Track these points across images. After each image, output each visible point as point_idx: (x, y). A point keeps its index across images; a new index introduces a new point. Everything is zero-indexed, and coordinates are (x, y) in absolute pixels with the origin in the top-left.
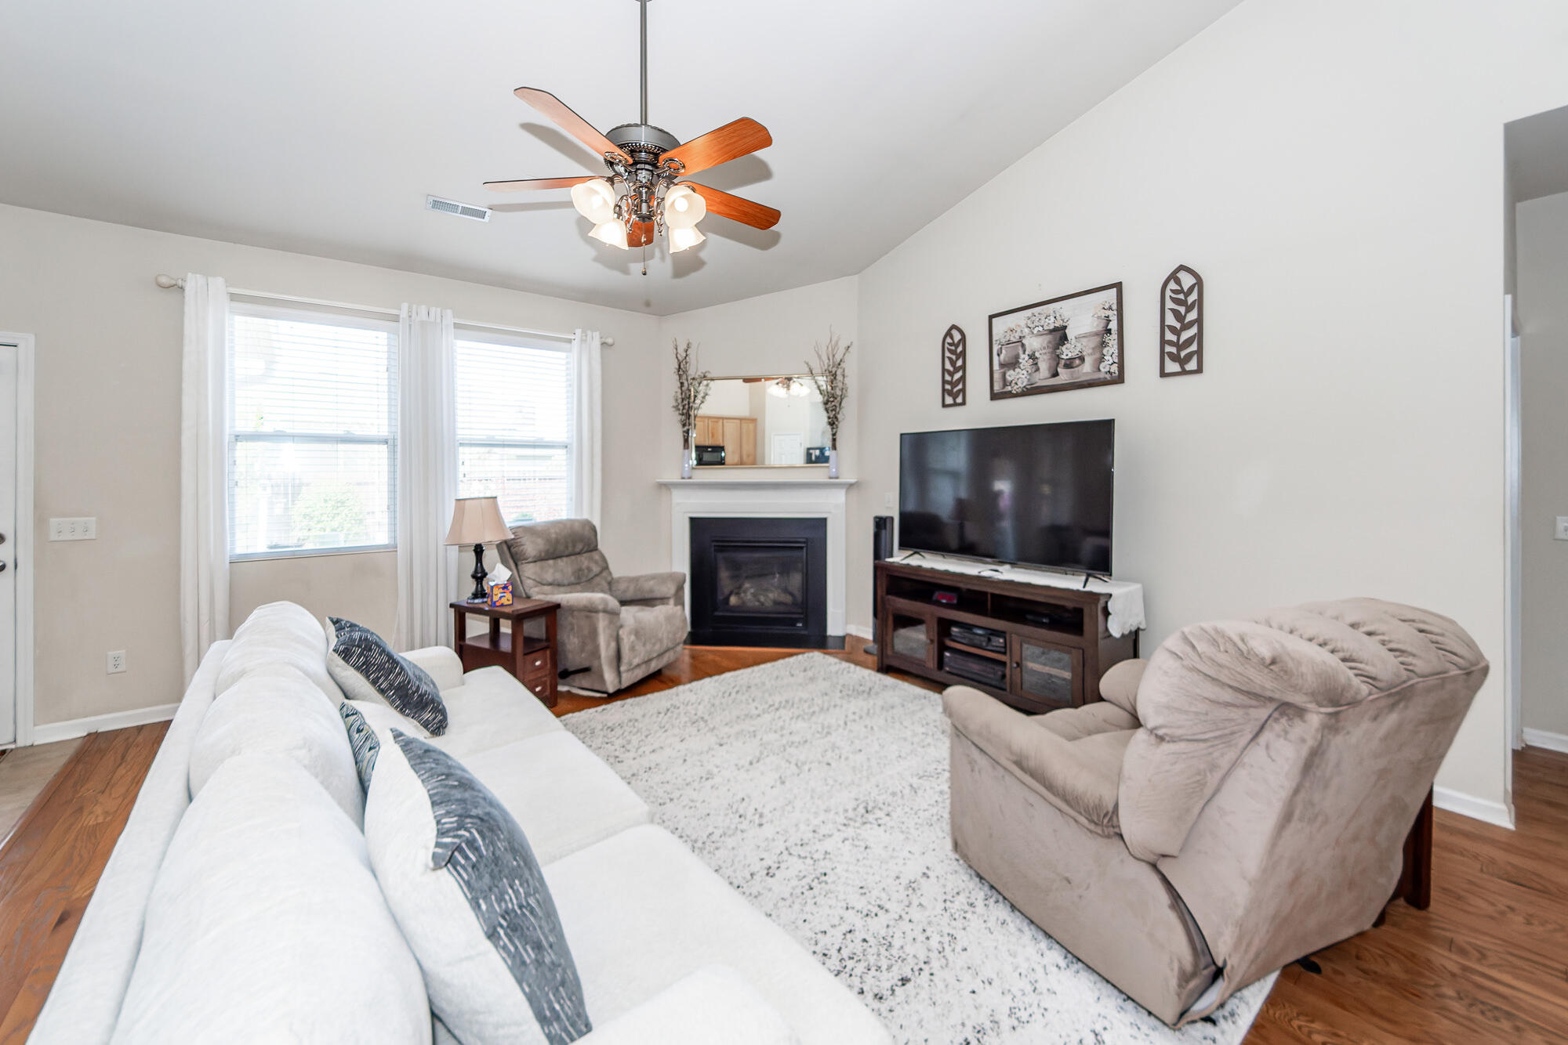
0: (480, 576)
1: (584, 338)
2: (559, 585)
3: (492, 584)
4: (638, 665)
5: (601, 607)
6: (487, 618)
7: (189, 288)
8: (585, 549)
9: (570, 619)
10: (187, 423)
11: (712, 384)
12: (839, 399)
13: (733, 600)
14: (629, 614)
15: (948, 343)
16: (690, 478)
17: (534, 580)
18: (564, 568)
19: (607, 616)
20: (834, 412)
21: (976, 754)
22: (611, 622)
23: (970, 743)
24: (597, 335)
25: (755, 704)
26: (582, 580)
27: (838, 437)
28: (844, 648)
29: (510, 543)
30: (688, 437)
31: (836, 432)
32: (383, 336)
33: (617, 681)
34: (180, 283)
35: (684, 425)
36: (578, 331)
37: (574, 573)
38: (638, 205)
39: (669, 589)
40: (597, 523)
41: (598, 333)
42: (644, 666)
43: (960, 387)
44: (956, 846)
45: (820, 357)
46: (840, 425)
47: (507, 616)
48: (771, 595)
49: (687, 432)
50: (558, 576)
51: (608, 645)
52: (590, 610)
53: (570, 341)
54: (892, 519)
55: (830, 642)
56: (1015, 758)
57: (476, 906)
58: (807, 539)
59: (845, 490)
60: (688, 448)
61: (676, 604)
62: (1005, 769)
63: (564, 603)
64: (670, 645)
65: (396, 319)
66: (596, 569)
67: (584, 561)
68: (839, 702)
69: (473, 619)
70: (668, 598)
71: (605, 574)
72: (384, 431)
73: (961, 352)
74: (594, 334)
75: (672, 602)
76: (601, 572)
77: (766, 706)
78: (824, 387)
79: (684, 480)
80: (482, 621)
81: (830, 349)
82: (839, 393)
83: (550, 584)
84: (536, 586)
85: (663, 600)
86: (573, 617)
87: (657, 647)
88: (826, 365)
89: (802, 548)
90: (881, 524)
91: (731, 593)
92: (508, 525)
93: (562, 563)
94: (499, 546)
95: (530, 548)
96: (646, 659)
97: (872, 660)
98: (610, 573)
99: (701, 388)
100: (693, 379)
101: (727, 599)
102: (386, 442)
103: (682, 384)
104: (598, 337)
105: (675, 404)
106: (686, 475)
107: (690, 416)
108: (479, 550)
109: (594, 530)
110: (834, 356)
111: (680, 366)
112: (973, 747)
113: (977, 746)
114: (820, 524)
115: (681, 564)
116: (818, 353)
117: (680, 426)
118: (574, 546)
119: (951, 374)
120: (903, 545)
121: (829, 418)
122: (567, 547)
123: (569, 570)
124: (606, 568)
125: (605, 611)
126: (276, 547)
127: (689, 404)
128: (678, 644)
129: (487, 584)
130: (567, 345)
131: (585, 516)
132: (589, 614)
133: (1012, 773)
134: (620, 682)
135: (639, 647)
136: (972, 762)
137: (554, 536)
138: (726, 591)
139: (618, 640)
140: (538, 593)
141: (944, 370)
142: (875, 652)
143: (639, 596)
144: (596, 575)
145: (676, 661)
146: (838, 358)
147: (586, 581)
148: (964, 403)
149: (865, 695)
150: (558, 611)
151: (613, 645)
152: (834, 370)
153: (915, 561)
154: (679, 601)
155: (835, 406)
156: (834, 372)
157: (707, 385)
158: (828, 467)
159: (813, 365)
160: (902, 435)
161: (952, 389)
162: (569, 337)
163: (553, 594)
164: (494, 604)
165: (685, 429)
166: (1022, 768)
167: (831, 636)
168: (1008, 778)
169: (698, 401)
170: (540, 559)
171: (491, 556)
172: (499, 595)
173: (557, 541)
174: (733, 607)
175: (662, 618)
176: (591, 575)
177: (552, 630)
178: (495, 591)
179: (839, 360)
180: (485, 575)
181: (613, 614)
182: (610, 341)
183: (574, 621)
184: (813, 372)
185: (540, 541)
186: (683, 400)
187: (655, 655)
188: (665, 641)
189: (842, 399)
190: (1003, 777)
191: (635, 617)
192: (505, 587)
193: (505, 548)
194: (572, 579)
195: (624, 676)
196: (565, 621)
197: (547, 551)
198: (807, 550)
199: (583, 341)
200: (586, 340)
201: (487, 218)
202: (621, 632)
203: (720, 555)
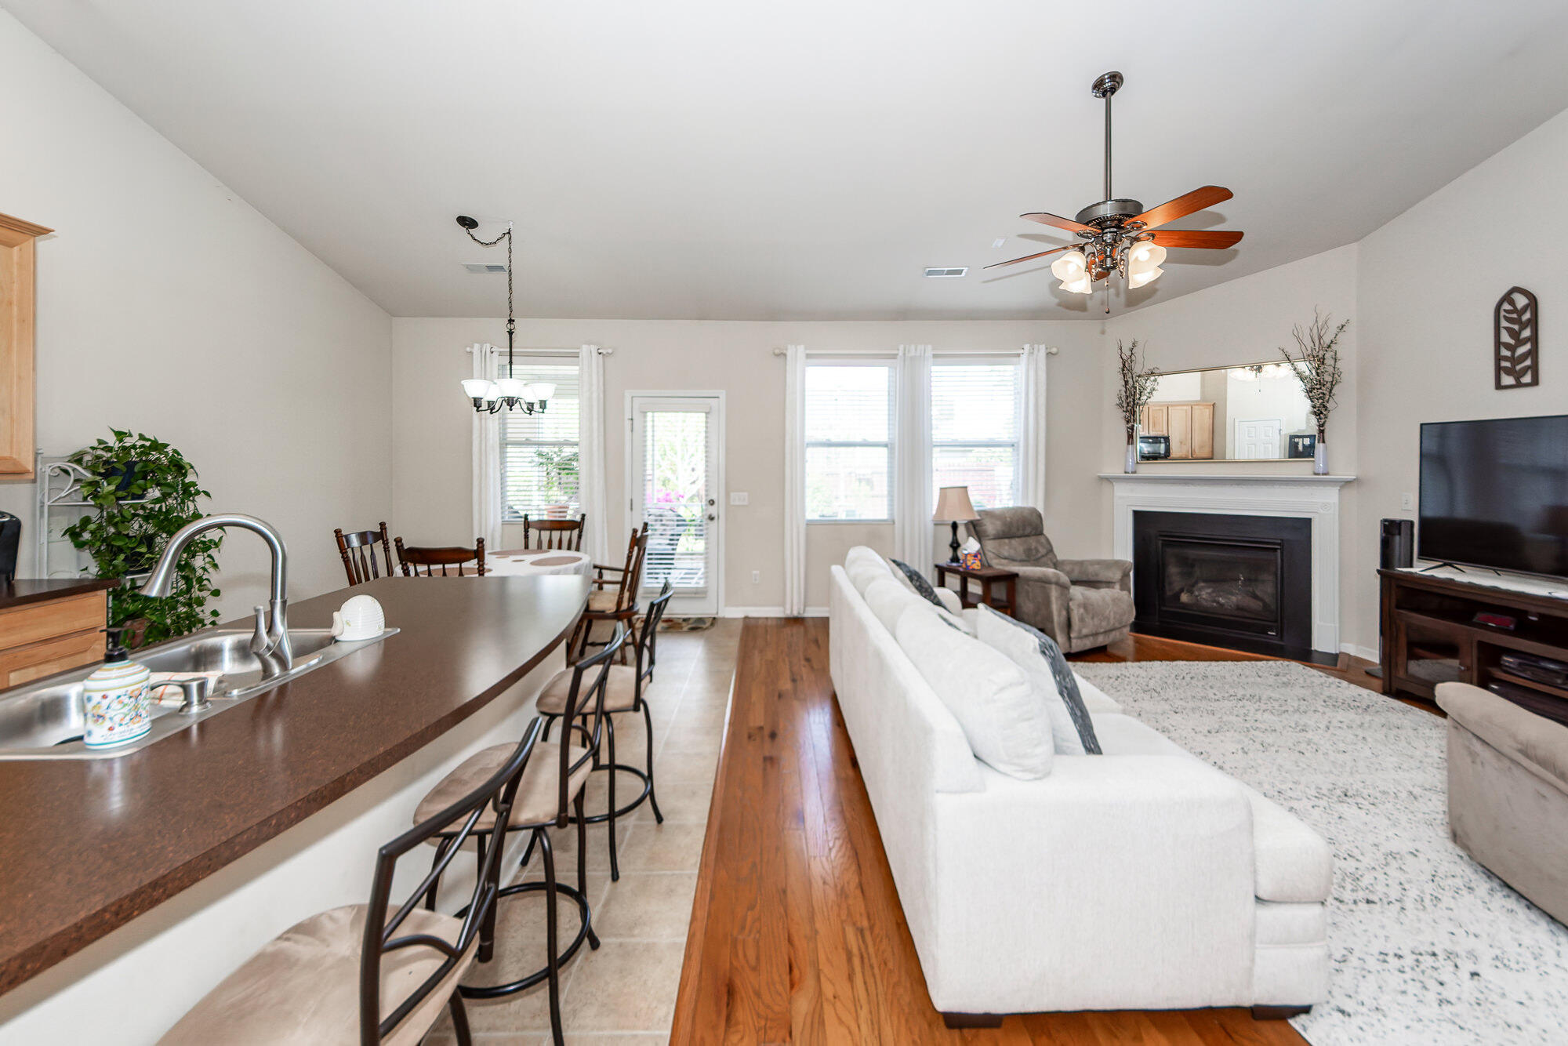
0: (955, 545)
1: (1032, 351)
2: (1014, 560)
3: (966, 552)
4: (1086, 636)
5: (1054, 580)
6: (958, 577)
7: (789, 353)
8: (1033, 533)
9: (1026, 587)
10: (788, 438)
11: (1160, 379)
12: (1329, 385)
13: (1185, 598)
14: (1077, 592)
15: (1505, 310)
16: (1135, 472)
17: (993, 553)
18: (1016, 547)
19: (1058, 588)
20: (1321, 401)
21: (1478, 746)
22: (1062, 594)
23: (1470, 735)
24: (1043, 348)
25: (1214, 691)
26: (1031, 558)
27: (1327, 427)
28: (1335, 664)
29: (975, 523)
30: (1132, 433)
31: (1324, 422)
32: (886, 369)
33: (1067, 645)
34: (785, 352)
35: (1128, 422)
36: (1027, 347)
37: (1025, 551)
38: (1103, 261)
39: (1117, 575)
40: (1041, 510)
41: (1044, 345)
42: (1091, 638)
43: (1528, 362)
44: (1455, 837)
45: (1300, 341)
46: (1330, 415)
47: (975, 576)
48: (1234, 599)
49: (1132, 428)
50: (1012, 552)
51: (1059, 615)
52: (1044, 581)
53: (1018, 355)
54: (1412, 523)
55: (1315, 656)
56: (1519, 747)
57: (1055, 677)
58: (1282, 540)
59: (1338, 488)
60: (1132, 443)
61: (1122, 589)
62: (1512, 761)
63: (1021, 574)
64: (1117, 625)
65: (894, 357)
66: (1042, 551)
67: (1032, 542)
68: (1320, 709)
69: (950, 576)
70: (1114, 583)
71: (1050, 556)
72: (884, 438)
73: (1529, 321)
74: (1041, 346)
75: (1117, 586)
76: (1046, 554)
77: (1227, 695)
78: (1307, 373)
79: (1127, 475)
80: (956, 578)
81: (1315, 331)
82: (1328, 378)
83: (1006, 558)
84: (996, 558)
85: (1109, 584)
86: (1028, 585)
87: (1104, 624)
88: (1309, 349)
89: (1276, 549)
90: (1391, 529)
91: (1182, 591)
92: (975, 509)
93: (1015, 542)
94: (966, 525)
95: (990, 528)
96: (1094, 632)
97: (1377, 683)
98: (1055, 556)
99: (1147, 385)
100: (1139, 376)
101: (1177, 596)
102: (886, 445)
103: (1126, 382)
104: (1044, 348)
105: (1118, 402)
106: (1130, 470)
107: (1135, 412)
108: (955, 526)
109: (1040, 516)
110: (1320, 338)
111: (1124, 365)
112: (1474, 740)
113: (1478, 738)
114: (1302, 527)
115: (1125, 552)
116: (1298, 338)
117: (1124, 422)
118: (1024, 530)
119: (1512, 348)
120: (1425, 554)
121: (1314, 407)
122: (1018, 530)
123: (1021, 549)
124: (1051, 551)
125: (1057, 584)
126: (823, 516)
127: (1134, 400)
128: (1124, 626)
129: (961, 553)
130: (1015, 359)
131: (1030, 504)
132: (1043, 584)
133: (1518, 764)
134: (1070, 646)
135: (1088, 620)
136: (1473, 755)
137: (1008, 519)
138: (1177, 587)
139: (1068, 611)
140: (998, 564)
141: (1498, 343)
142: (1380, 674)
143: (1085, 578)
144: (1043, 556)
145: (1122, 641)
146: (1327, 340)
147: (1034, 560)
148: (1535, 382)
149: (1360, 711)
150: (1017, 579)
151: (1064, 613)
152: (1321, 354)
153: (1444, 574)
154: (1124, 587)
155: (1323, 394)
156: (1321, 356)
157: (1155, 380)
158: (1313, 461)
159: (1288, 350)
160: (1422, 425)
161: (1514, 366)
162: (1017, 352)
163: (1007, 565)
164: (967, 567)
165: (1130, 425)
166: (1527, 756)
167: (1316, 651)
168: (1517, 772)
169: (1144, 398)
170: (1000, 537)
171: (962, 532)
172: (972, 561)
173: (1011, 523)
174: (1183, 603)
175: (1108, 599)
176: (1039, 555)
177: (1012, 593)
178: (969, 558)
179: (1328, 342)
180: (958, 545)
181: (1064, 588)
182: (1054, 350)
183: (1030, 590)
184: (1290, 358)
185: (998, 523)
186: (1127, 397)
187: (1102, 630)
188: (1112, 622)
189: (1332, 386)
190: (1510, 768)
191: (1082, 594)
192: (975, 556)
193: (971, 527)
194: (1024, 557)
195: (1074, 641)
196: (1021, 587)
197: (1003, 531)
198: (1282, 553)
199: (1031, 353)
200: (1033, 353)
201: (963, 274)
202: (1071, 604)
203: (1169, 551)
